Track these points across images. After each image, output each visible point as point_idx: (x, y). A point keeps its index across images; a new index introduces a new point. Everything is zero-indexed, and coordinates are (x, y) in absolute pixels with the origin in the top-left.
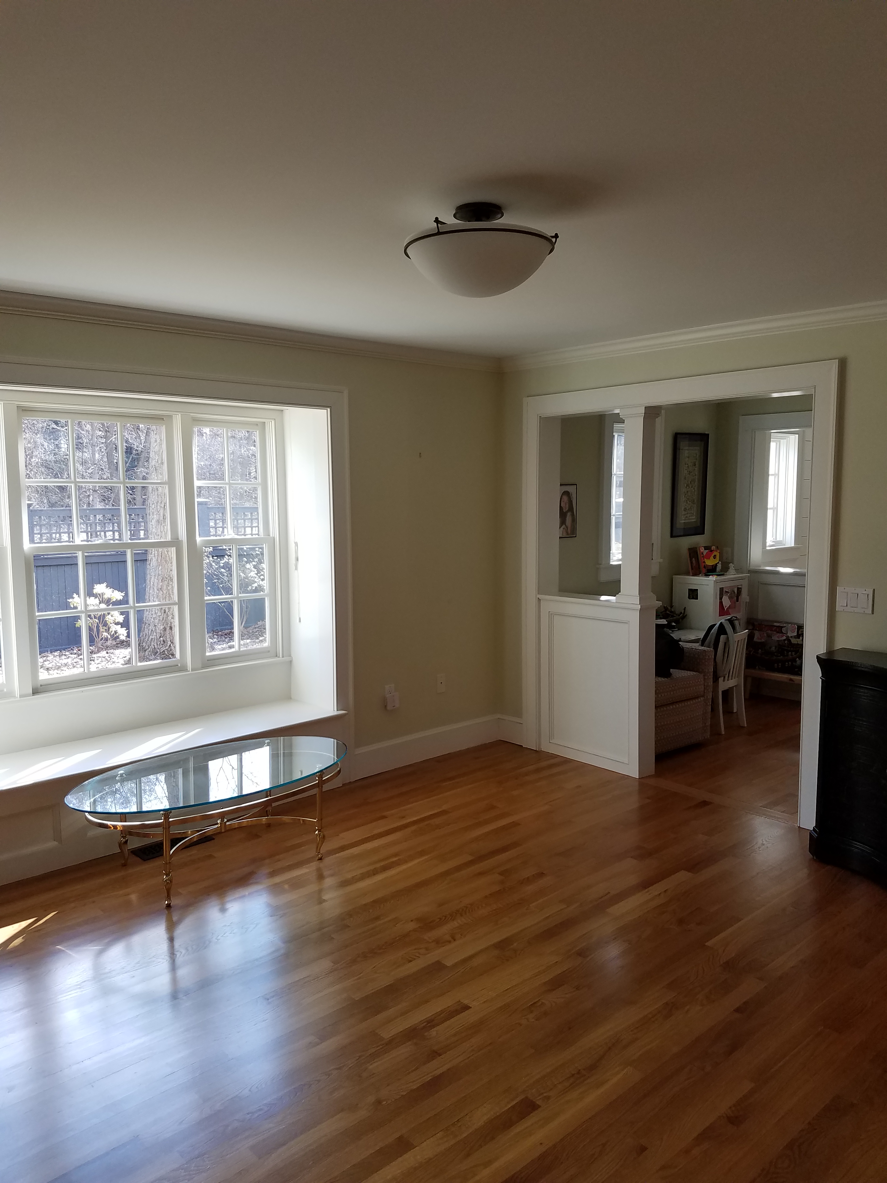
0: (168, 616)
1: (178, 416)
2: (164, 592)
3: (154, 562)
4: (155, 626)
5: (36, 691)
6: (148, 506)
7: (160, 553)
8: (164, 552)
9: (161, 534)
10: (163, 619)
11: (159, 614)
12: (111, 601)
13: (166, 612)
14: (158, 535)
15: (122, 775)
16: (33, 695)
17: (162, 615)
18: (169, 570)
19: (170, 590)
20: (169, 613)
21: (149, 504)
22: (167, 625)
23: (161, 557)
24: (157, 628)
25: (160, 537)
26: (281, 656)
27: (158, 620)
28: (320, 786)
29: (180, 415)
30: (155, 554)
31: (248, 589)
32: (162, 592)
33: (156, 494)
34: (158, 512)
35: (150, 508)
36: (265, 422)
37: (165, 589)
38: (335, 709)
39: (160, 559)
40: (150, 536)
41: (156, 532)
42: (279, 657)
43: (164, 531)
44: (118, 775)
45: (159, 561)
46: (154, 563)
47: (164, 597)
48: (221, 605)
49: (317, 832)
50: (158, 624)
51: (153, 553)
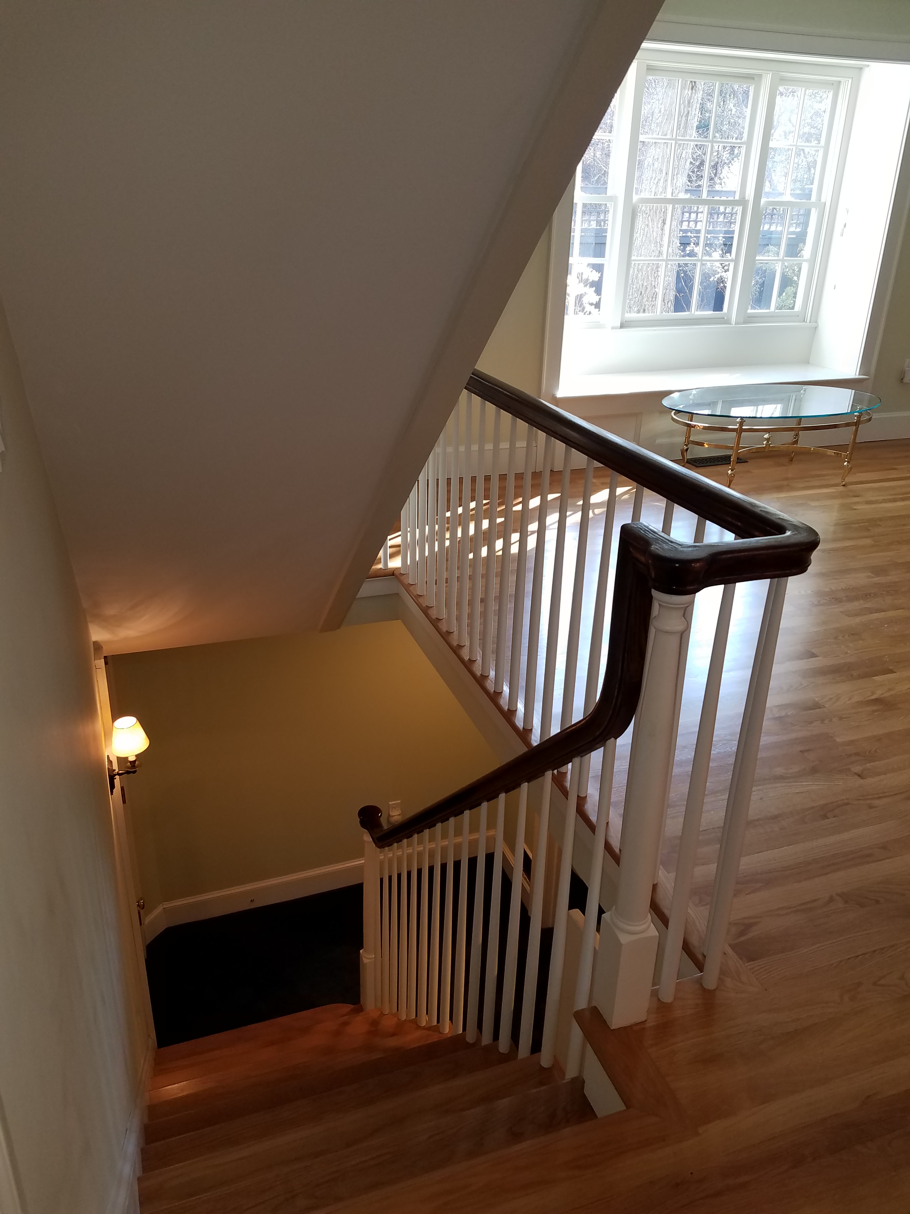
0: (643, 298)
1: (768, 75)
2: (643, 273)
3: (638, 241)
4: (630, 307)
5: (622, 326)
6: (641, 183)
7: (646, 232)
8: (650, 231)
9: (650, 212)
10: (638, 300)
11: (636, 295)
12: (589, 281)
13: (642, 294)
14: (647, 213)
15: (694, 394)
16: (620, 329)
17: (638, 297)
18: (651, 251)
19: (649, 271)
20: (644, 295)
21: (643, 180)
22: (641, 307)
23: (646, 236)
24: (632, 310)
25: (648, 215)
26: (808, 321)
27: (634, 301)
28: (857, 424)
29: (771, 74)
30: (640, 233)
31: (710, 280)
32: (641, 273)
33: (651, 169)
34: (650, 189)
35: (643, 184)
36: (840, 81)
37: (644, 270)
38: (857, 374)
39: (645, 238)
40: (638, 214)
41: (645, 210)
42: (806, 322)
43: (653, 210)
44: (692, 394)
45: (643, 241)
46: (638, 243)
47: (643, 278)
48: (680, 295)
49: (845, 464)
50: (633, 306)
51: (639, 232)
